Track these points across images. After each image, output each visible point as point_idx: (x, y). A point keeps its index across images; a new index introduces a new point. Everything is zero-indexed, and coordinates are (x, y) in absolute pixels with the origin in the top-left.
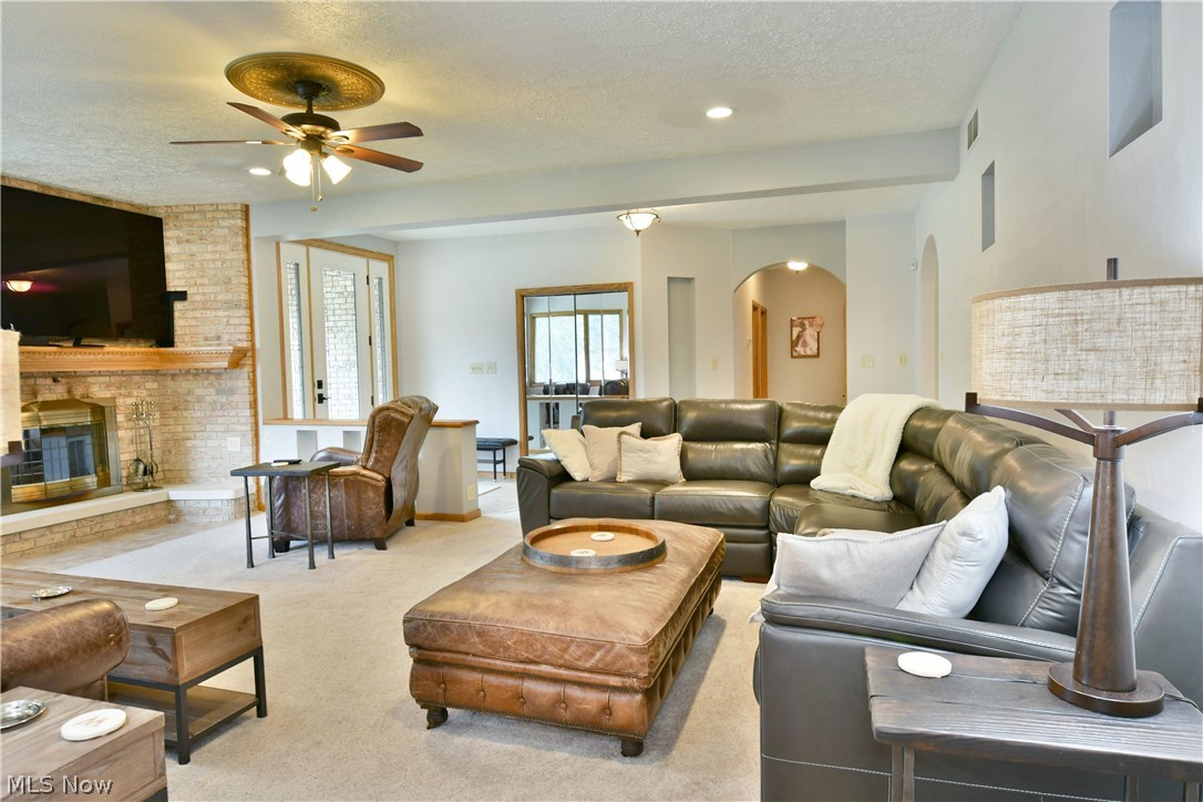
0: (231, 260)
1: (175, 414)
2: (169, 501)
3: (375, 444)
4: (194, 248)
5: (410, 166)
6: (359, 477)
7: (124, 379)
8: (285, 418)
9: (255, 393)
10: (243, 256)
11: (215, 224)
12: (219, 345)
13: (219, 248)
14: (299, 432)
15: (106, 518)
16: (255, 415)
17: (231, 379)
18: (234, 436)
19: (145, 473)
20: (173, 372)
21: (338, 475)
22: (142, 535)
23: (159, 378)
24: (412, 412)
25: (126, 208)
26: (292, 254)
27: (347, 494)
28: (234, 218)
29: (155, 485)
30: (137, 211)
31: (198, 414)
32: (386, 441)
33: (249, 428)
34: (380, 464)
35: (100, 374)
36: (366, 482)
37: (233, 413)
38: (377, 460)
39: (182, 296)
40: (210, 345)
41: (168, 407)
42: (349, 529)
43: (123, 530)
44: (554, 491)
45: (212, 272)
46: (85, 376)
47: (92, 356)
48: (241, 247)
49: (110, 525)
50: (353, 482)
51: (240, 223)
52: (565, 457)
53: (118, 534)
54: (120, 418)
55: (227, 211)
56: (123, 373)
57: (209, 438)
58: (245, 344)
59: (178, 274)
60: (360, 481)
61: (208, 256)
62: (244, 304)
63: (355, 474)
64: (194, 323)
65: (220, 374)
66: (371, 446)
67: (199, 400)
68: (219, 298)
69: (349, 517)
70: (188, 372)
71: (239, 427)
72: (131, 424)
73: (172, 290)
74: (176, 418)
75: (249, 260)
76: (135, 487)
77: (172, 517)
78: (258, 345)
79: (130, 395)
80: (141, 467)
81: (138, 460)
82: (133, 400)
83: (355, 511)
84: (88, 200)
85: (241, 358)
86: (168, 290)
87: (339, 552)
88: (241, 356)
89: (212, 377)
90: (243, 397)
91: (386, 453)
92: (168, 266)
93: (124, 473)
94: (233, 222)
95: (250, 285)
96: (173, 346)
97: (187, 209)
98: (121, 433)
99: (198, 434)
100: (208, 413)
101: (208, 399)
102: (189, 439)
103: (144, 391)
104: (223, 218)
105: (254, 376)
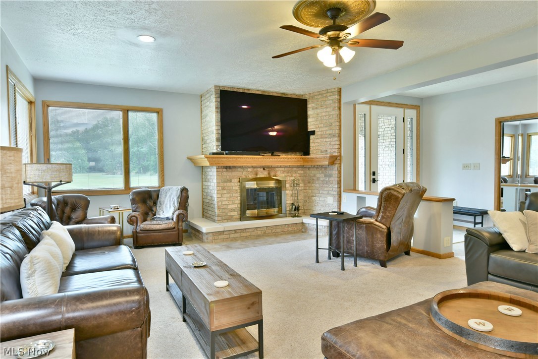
0: (333, 115)
1: (309, 185)
2: (303, 223)
3: (382, 208)
4: (319, 111)
5: (396, 45)
6: (373, 225)
7: (290, 169)
8: (354, 189)
9: (340, 177)
10: (337, 112)
11: (327, 99)
12: (326, 154)
13: (328, 110)
14: (357, 197)
15: (277, 227)
16: (340, 187)
17: (330, 170)
18: (331, 196)
19: (295, 210)
20: (309, 166)
21: (362, 223)
22: (289, 237)
23: (304, 169)
24: (404, 191)
25: (294, 97)
26: (362, 109)
27: (367, 233)
28: (334, 95)
29: (299, 215)
30: (298, 97)
31: (317, 185)
32: (388, 207)
33: (336, 193)
34: (384, 220)
35: (281, 167)
36: (376, 228)
37: (330, 186)
38: (383, 217)
39: (313, 133)
40: (322, 154)
41: (307, 182)
42: (367, 252)
43: (284, 233)
44: (493, 256)
45: (325, 121)
46: (275, 168)
47: (276, 160)
48: (336, 108)
49: (279, 230)
50: (369, 227)
51: (337, 97)
52: (505, 231)
53: (281, 234)
54: (287, 185)
55: (332, 92)
56: (289, 167)
57: (321, 197)
58: (336, 154)
59: (312, 123)
60: (374, 227)
61: (324, 114)
62: (337, 135)
63: (371, 223)
64: (317, 144)
65: (326, 168)
66: (380, 209)
67: (318, 179)
68: (327, 133)
69: (367, 246)
70: (314, 167)
71: (333, 193)
72: (292, 188)
73: (310, 130)
74: (309, 187)
75: (340, 114)
76: (292, 215)
77: (303, 230)
78: (342, 154)
79: (292, 176)
80: (294, 207)
81: (293, 204)
82: (293, 178)
83: (370, 243)
84: (279, 95)
85: (334, 160)
86: (308, 130)
87: (360, 263)
88: (334, 159)
89: (323, 169)
90: (335, 179)
91: (388, 214)
92: (309, 120)
93: (288, 209)
94: (334, 97)
95: (340, 126)
96: (309, 155)
97: (317, 94)
98: (287, 192)
99: (317, 194)
100: (321, 185)
101: (321, 179)
102: (313, 196)
103: (297, 175)
104: (330, 96)
105: (340, 169)
